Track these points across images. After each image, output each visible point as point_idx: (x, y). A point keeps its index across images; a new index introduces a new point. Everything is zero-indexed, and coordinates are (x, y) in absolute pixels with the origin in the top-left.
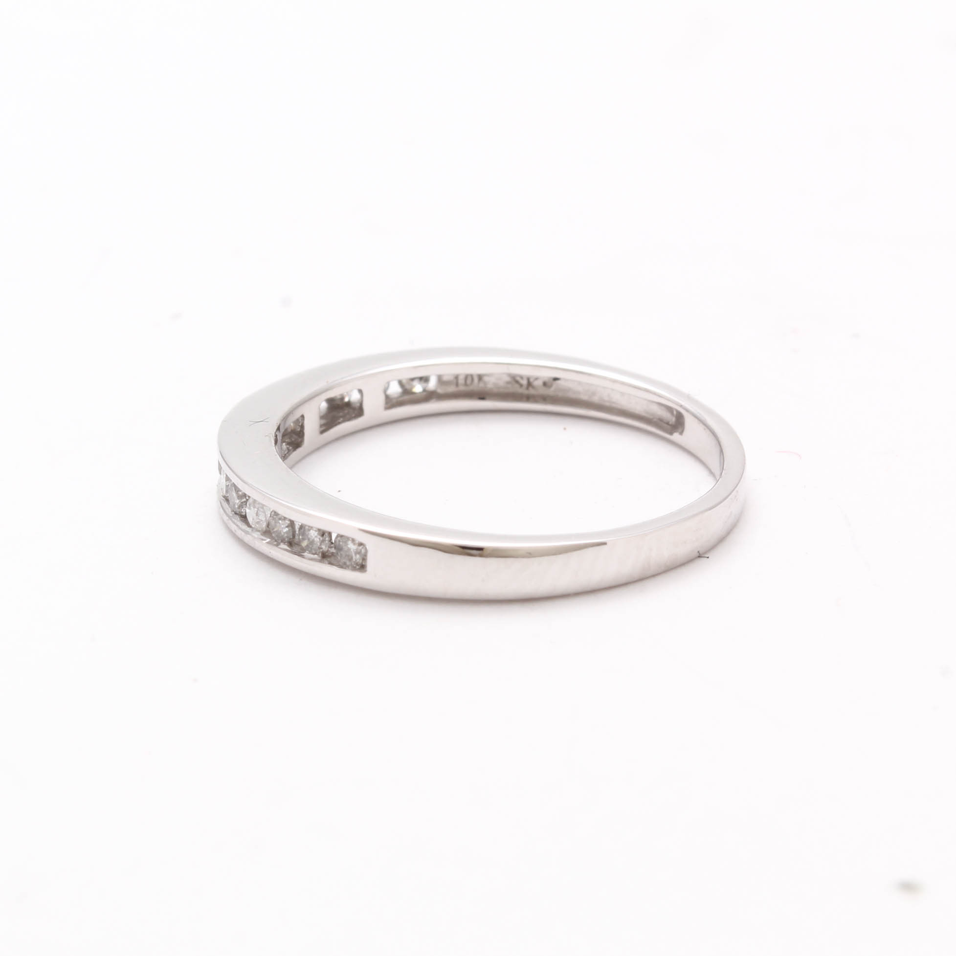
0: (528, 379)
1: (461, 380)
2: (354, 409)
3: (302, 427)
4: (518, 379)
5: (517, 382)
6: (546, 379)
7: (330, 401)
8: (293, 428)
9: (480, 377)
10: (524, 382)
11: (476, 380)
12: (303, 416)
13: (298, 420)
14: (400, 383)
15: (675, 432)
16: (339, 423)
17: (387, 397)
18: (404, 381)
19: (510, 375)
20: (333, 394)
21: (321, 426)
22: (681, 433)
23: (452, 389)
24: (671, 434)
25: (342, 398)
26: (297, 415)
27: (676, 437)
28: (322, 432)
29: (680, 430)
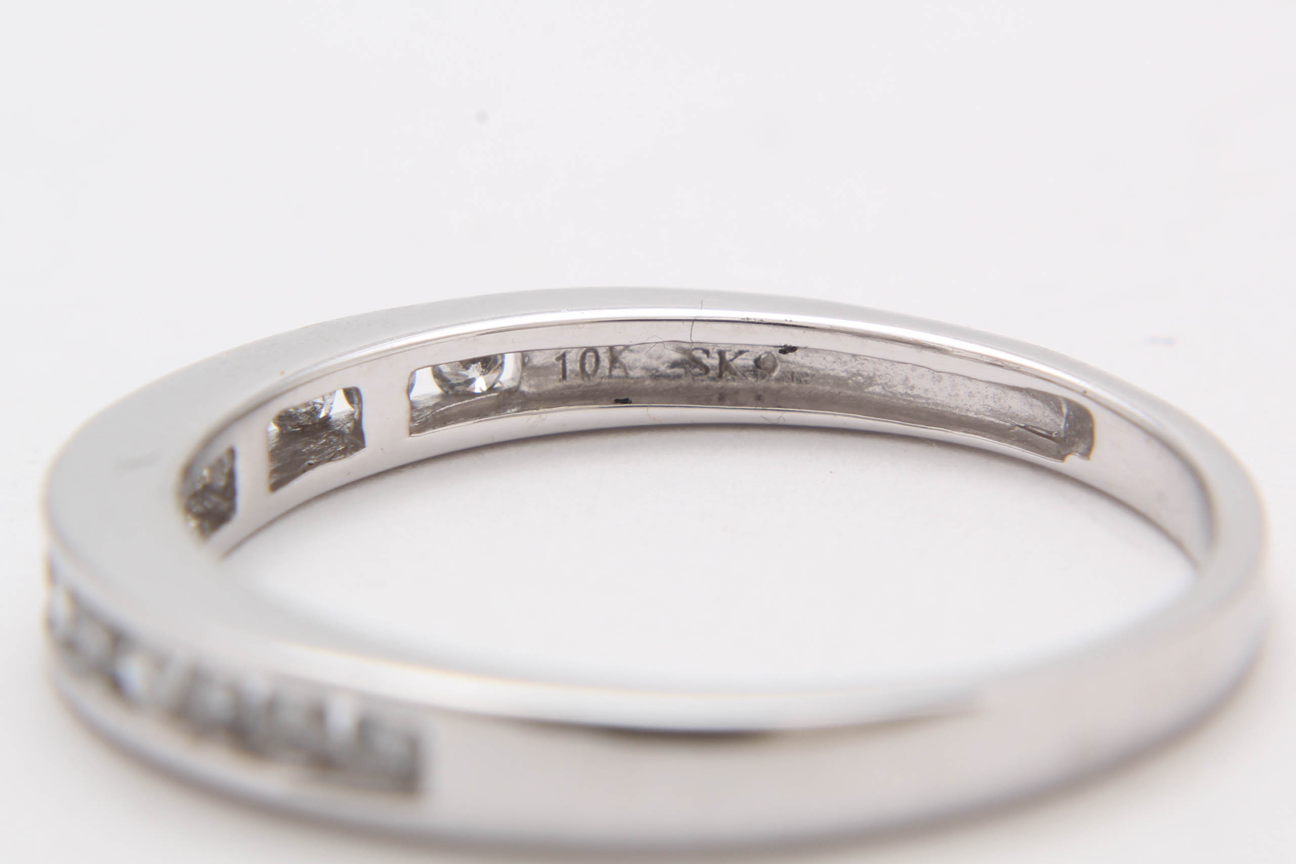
0: (721, 354)
1: (573, 365)
2: (340, 434)
3: (231, 476)
4: (698, 354)
5: (697, 362)
6: (760, 352)
7: (284, 419)
8: (208, 480)
9: (614, 355)
10: (713, 361)
11: (605, 362)
12: (232, 453)
13: (220, 462)
14: (438, 375)
15: (1069, 453)
16: (311, 466)
17: (413, 406)
18: (446, 369)
19: (678, 346)
20: (291, 402)
21: (274, 472)
22: (1087, 454)
23: (553, 383)
24: (1062, 458)
25: (315, 411)
26: (219, 450)
27: (1073, 463)
28: (275, 486)
29: (1082, 447)
